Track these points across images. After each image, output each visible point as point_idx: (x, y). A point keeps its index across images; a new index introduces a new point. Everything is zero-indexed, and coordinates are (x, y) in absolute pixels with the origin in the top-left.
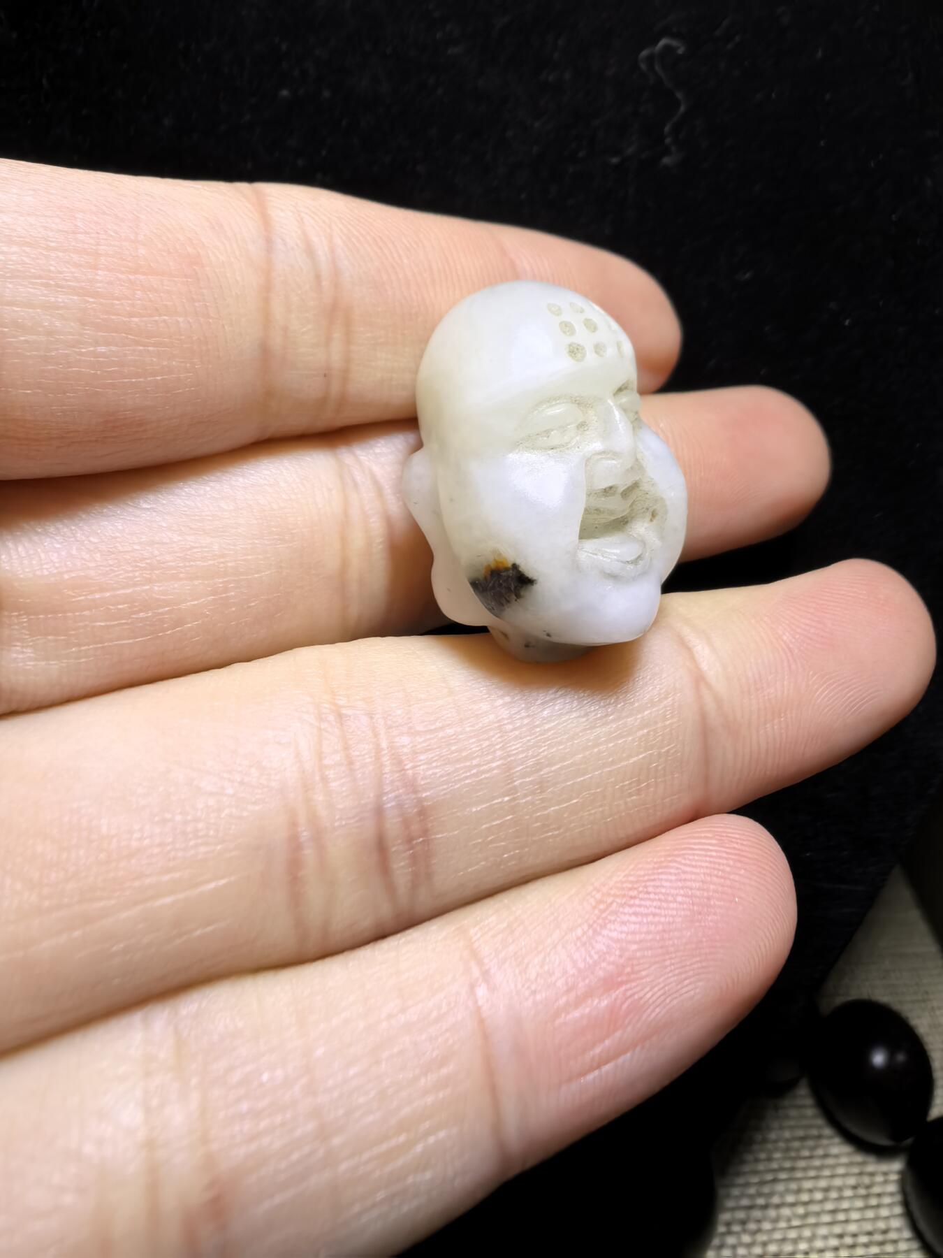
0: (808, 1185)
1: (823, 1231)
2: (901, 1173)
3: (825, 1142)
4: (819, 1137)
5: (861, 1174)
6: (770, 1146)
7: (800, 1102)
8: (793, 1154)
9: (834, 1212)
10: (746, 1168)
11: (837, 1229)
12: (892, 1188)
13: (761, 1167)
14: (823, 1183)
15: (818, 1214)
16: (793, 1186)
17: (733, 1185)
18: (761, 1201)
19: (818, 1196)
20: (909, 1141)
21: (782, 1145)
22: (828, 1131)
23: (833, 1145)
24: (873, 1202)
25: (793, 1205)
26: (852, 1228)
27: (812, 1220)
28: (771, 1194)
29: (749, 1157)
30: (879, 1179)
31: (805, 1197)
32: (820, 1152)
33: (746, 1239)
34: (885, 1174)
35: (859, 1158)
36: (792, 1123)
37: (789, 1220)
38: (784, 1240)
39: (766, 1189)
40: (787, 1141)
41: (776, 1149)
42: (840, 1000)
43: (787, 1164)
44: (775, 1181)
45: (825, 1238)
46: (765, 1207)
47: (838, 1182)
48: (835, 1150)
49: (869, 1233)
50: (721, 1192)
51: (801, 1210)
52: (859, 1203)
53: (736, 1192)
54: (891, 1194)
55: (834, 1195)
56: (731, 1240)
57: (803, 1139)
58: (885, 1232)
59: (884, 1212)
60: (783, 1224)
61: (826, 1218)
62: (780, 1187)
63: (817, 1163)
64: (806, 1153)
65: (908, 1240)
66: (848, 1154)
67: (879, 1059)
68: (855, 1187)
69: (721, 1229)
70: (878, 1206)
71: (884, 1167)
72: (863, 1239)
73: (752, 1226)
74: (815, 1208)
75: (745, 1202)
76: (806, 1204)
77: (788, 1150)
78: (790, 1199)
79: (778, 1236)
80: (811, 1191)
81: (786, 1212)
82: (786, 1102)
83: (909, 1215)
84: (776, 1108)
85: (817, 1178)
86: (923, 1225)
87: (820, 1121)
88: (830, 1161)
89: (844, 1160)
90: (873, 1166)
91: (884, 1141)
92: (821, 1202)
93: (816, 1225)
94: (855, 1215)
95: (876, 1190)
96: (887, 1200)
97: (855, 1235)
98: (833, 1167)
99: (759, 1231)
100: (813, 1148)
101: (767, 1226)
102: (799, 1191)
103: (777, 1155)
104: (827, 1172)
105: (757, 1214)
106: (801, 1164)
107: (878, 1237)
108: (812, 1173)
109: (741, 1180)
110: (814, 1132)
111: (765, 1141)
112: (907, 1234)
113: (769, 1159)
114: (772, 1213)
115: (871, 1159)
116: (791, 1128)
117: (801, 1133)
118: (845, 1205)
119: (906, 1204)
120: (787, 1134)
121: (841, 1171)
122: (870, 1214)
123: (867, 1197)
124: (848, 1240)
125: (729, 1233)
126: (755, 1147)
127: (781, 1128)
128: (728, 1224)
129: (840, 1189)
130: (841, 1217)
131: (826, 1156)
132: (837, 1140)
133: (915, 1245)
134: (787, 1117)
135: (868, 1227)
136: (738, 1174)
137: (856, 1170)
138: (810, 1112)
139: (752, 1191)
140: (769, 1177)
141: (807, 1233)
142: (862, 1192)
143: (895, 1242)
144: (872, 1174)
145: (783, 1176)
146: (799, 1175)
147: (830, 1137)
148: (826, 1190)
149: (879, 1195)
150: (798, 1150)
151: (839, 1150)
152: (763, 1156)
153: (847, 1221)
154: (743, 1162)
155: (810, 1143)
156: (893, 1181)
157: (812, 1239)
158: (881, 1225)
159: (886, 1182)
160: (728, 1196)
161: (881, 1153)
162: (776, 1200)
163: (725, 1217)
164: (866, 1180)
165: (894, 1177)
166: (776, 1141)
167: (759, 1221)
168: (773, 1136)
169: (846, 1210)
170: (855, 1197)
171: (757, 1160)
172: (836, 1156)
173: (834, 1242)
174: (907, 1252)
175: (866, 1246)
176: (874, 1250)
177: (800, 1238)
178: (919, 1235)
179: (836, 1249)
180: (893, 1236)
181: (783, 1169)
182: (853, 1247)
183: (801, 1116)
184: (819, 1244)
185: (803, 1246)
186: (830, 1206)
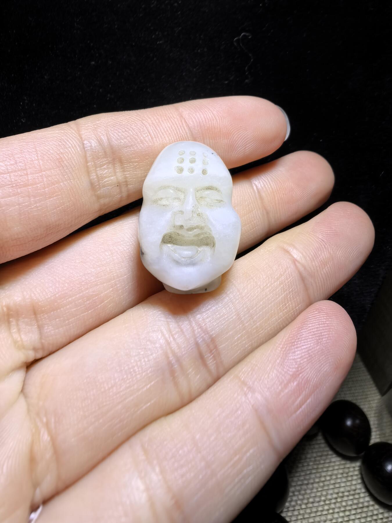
0: (323, 474)
1: (331, 492)
2: (360, 466)
3: (330, 457)
4: (327, 455)
5: (344, 468)
6: (308, 460)
7: (319, 442)
8: (318, 463)
9: (334, 484)
10: (299, 470)
11: (336, 491)
12: (357, 473)
13: (305, 468)
14: (330, 473)
15: (328, 485)
16: (318, 475)
17: (295, 477)
18: (306, 482)
19: (328, 478)
20: (363, 454)
21: (313, 459)
22: (330, 452)
23: (333, 457)
24: (350, 479)
25: (318, 482)
26: (342, 489)
27: (326, 488)
28: (309, 479)
29: (300, 465)
30: (352, 469)
31: (323, 479)
32: (328, 461)
33: (301, 497)
34: (354, 467)
35: (343, 462)
36: (317, 450)
37: (317, 488)
38: (315, 497)
39: (307, 477)
40: (315, 457)
41: (311, 461)
43: (315, 467)
44: (311, 474)
45: (332, 494)
46: (307, 484)
47: (335, 472)
48: (333, 460)
49: (349, 491)
50: (290, 480)
51: (321, 484)
52: (344, 480)
53: (295, 479)
54: (357, 475)
55: (334, 477)
56: (295, 498)
57: (321, 456)
58: (355, 490)
59: (354, 482)
60: (315, 490)
61: (331, 487)
62: (313, 476)
63: (327, 465)
65: (364, 493)
66: (339, 461)
67: (349, 423)
68: (342, 474)
69: (291, 494)
70: (351, 480)
71: (353, 465)
73: (303, 492)
74: (326, 483)
75: (299, 483)
76: (324, 481)
77: (315, 461)
78: (317, 480)
79: (313, 495)
80: (325, 476)
81: (316, 485)
82: (314, 442)
83: (363, 482)
84: (310, 445)
85: (327, 471)
86: (369, 486)
87: (327, 449)
88: (332, 464)
89: (338, 463)
90: (349, 464)
91: (352, 455)
92: (329, 480)
93: (328, 490)
94: (343, 485)
95: (350, 474)
96: (355, 478)
97: (343, 492)
98: (333, 466)
99: (306, 493)
100: (325, 460)
101: (308, 491)
102: (320, 477)
103: (311, 464)
104: (331, 469)
105: (304, 487)
106: (321, 466)
107: (352, 492)
108: (325, 470)
109: (298, 475)
110: (325, 453)
111: (306, 458)
112: (363, 490)
113: (308, 465)
114: (310, 486)
115: (348, 462)
116: (316, 452)
117: (319, 454)
118: (339, 481)
119: (362, 478)
120: (315, 455)
121: (336, 468)
122: (348, 484)
123: (347, 477)
124: (341, 495)
125: (294, 495)
126: (302, 461)
127: (312, 452)
128: (293, 492)
129: (336, 475)
130: (337, 486)
131: (330, 462)
133: (367, 494)
134: (314, 448)
135: (348, 489)
136: (296, 472)
137: (342, 467)
138: (323, 445)
139: (302, 478)
140: (308, 472)
141: (324, 493)
142: (345, 475)
143: (359, 494)
144: (349, 468)
145: (314, 471)
146: (320, 470)
147: (332, 455)
148: (331, 476)
149: (352, 476)
150: (319, 461)
151: (336, 460)
152: (305, 464)
153: (340, 487)
154: (298, 467)
155: (324, 458)
156: (357, 470)
157: (326, 495)
158: (353, 488)
159: (354, 470)
160: (293, 481)
161: (352, 459)
162: (312, 481)
163: (292, 489)
164: (347, 470)
165: (357, 468)
166: (310, 458)
167: (305, 490)
168: (309, 456)
169: (339, 483)
170: (343, 477)
171: (303, 466)
172: (334, 462)
173: (335, 496)
174: (364, 497)
175: (348, 496)
176: (351, 497)
177: (322, 495)
178: (368, 490)
179: (336, 498)
180: (358, 491)
181: (314, 469)
182: (343, 497)
183: (320, 447)
184: (329, 497)
185: (323, 498)
186: (332, 482)
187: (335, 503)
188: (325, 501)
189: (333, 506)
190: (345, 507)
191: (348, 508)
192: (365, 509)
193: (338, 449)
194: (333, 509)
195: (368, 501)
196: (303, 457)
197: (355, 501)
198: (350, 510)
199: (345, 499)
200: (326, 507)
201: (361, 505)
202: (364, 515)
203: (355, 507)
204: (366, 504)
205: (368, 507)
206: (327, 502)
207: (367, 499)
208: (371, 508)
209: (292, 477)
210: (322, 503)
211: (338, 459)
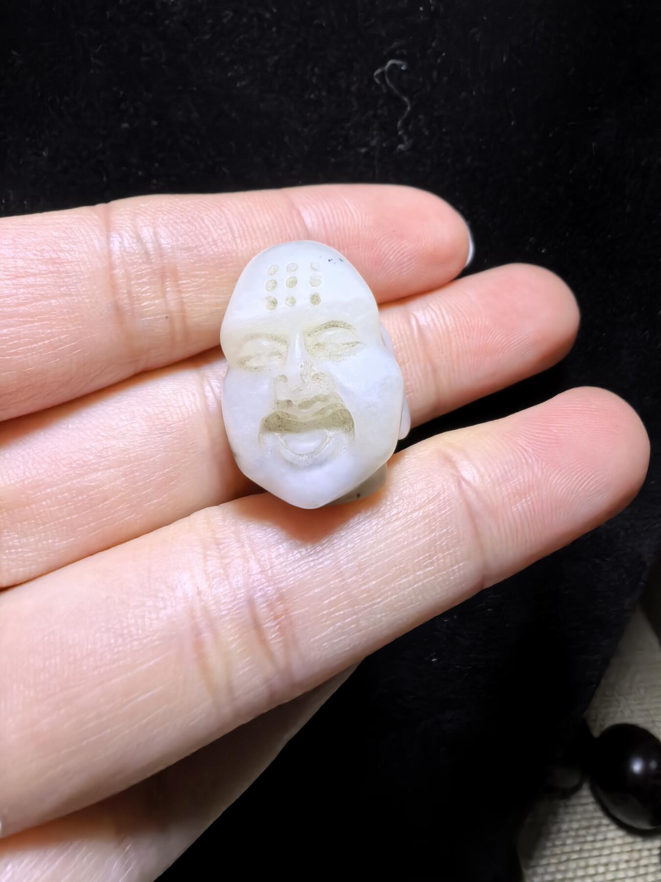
0: (593, 862)
3: (603, 829)
4: (599, 825)
5: (632, 851)
6: (563, 835)
7: (584, 801)
8: (582, 840)
10: (547, 852)
13: (558, 850)
14: (604, 860)
16: (582, 863)
17: (538, 866)
19: (601, 869)
21: (572, 833)
22: (606, 821)
23: (610, 831)
24: (642, 871)
25: (583, 877)
28: (567, 871)
29: (549, 844)
30: (645, 853)
31: (591, 871)
32: (600, 837)
34: (650, 850)
35: (629, 839)
36: (579, 817)
39: (562, 867)
40: (576, 830)
41: (569, 837)
42: (609, 723)
44: (568, 860)
47: (615, 858)
48: (610, 835)
53: (540, 870)
54: (655, 864)
55: (612, 868)
57: (588, 828)
62: (573, 865)
63: (598, 845)
64: (590, 838)
66: (621, 837)
67: (637, 767)
68: (627, 861)
71: (648, 845)
76: (592, 876)
77: (577, 836)
80: (596, 866)
82: (574, 801)
84: (566, 806)
87: (600, 814)
88: (608, 843)
89: (619, 841)
90: (640, 844)
91: (646, 826)
92: (604, 873)
95: (643, 862)
96: (652, 869)
98: (611, 847)
100: (595, 835)
102: (587, 867)
103: (569, 841)
104: (606, 852)
106: (587, 846)
108: (595, 853)
109: (544, 862)
110: (596, 822)
111: (559, 831)
113: (564, 845)
115: (639, 839)
116: (579, 821)
117: (585, 823)
118: (621, 875)
120: (575, 825)
121: (617, 850)
123: (637, 867)
126: (553, 836)
127: (571, 821)
129: (617, 863)
131: (605, 839)
132: (613, 827)
134: (575, 813)
136: (543, 857)
137: (627, 848)
138: (591, 807)
139: (552, 869)
140: (564, 858)
142: (633, 864)
144: (640, 851)
145: (575, 856)
146: (586, 855)
147: (607, 825)
148: (606, 865)
149: (646, 866)
150: (584, 836)
151: (615, 834)
152: (558, 843)
154: (545, 848)
155: (593, 831)
159: (651, 856)
160: (533, 874)
161: (645, 835)
162: (570, 875)
164: (636, 855)
165: (656, 852)
166: (567, 831)
168: (565, 827)
170: (629, 868)
171: (554, 846)
172: (613, 839)
181: (573, 852)
183: (585, 811)
193: (619, 816)
196: (555, 828)
209: (533, 867)
211: (621, 833)
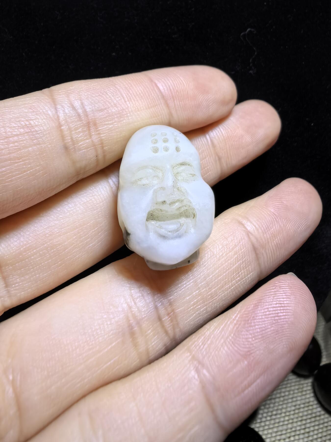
1: (290, 405)
2: (312, 383)
5: (299, 385)
9: (292, 398)
11: (294, 404)
12: (310, 388)
15: (287, 400)
24: (304, 393)
27: (286, 402)
34: (307, 383)
35: (298, 379)
37: (279, 403)
38: (277, 410)
45: (290, 407)
49: (304, 404)
51: (282, 399)
52: (300, 394)
54: (310, 390)
56: (261, 412)
58: (309, 402)
59: (308, 396)
60: (277, 404)
61: (290, 401)
65: (316, 404)
66: (295, 379)
71: (306, 381)
72: (302, 406)
73: (267, 406)
74: (286, 398)
79: (276, 408)
80: (284, 392)
81: (277, 400)
83: (316, 396)
86: (320, 399)
89: (294, 381)
90: (303, 381)
91: (306, 373)
92: (288, 395)
94: (299, 398)
95: (305, 389)
96: (308, 392)
97: (299, 405)
98: (291, 383)
99: (270, 407)
101: (272, 405)
105: (268, 402)
107: (307, 405)
112: (316, 402)
114: (273, 401)
115: (302, 379)
119: (314, 392)
121: (293, 384)
122: (304, 397)
124: (298, 407)
125: (260, 409)
130: (294, 399)
133: (318, 406)
135: (303, 401)
137: (298, 383)
141: (285, 406)
142: (300, 390)
143: (312, 405)
144: (303, 384)
149: (306, 391)
153: (297, 401)
156: (310, 386)
157: (286, 408)
158: (307, 400)
159: (307, 386)
161: (305, 377)
164: (301, 386)
165: (310, 384)
167: (269, 404)
169: (296, 397)
172: (292, 380)
173: (293, 408)
174: (316, 408)
175: (303, 408)
176: (306, 409)
177: (283, 408)
178: (319, 402)
179: (294, 410)
180: (311, 403)
182: (299, 409)
184: (289, 409)
185: (284, 411)
186: (291, 396)
187: (294, 414)
188: (285, 413)
189: (292, 417)
190: (302, 417)
191: (304, 418)
192: (318, 418)
194: (293, 419)
195: (320, 412)
197: (310, 412)
198: (306, 420)
199: (302, 410)
200: (287, 418)
201: (314, 415)
202: (317, 423)
203: (309, 417)
204: (318, 414)
205: (320, 416)
206: (288, 414)
207: (319, 409)
208: (322, 417)
210: (283, 415)
